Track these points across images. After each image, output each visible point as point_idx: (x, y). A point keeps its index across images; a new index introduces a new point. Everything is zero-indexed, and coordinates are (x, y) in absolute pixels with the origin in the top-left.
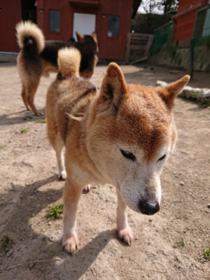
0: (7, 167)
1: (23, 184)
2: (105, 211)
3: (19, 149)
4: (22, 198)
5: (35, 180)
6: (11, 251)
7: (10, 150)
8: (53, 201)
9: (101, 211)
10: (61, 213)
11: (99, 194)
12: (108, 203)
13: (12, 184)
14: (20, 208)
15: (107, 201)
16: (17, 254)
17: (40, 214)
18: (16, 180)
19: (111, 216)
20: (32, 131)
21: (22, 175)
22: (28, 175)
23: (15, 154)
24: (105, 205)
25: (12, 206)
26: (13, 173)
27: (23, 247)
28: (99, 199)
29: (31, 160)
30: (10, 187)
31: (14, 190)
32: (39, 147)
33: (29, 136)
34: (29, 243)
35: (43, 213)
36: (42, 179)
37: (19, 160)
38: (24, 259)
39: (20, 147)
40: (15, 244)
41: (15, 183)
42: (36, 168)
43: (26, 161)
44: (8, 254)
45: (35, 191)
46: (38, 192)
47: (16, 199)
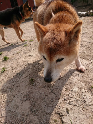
0: (24, 58)
3: (26, 52)
6: (35, 83)
7: (23, 53)
13: (28, 63)
14: (33, 70)
16: (37, 84)
20: (29, 45)
21: (30, 59)
22: (33, 59)
23: (25, 54)
25: (30, 69)
26: (27, 59)
27: (39, 81)
29: (32, 54)
31: (29, 65)
32: (34, 49)
33: (28, 46)
34: (41, 79)
36: (38, 59)
37: (27, 55)
38: (41, 85)
39: (26, 51)
40: (35, 81)
41: (28, 62)
42: (35, 56)
43: (30, 55)
44: (34, 84)
46: (39, 64)
47: (31, 67)
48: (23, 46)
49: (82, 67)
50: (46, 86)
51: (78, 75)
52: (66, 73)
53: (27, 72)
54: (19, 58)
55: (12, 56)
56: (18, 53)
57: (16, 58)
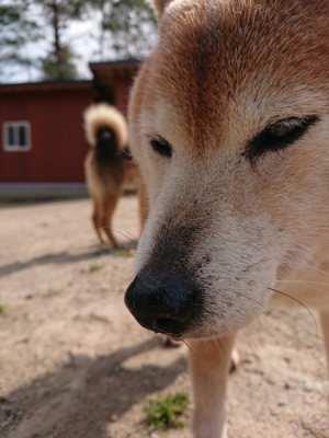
0: (62, 324)
1: (92, 354)
2: (288, 410)
3: (87, 296)
4: (88, 381)
5: (115, 348)
7: (70, 296)
8: (155, 388)
9: (278, 410)
10: (178, 414)
11: (262, 374)
12: (291, 392)
13: (70, 354)
14: (84, 401)
15: (287, 387)
17: (128, 415)
18: (79, 345)
19: (308, 421)
20: (109, 268)
21: (88, 337)
22: (102, 337)
23: (79, 302)
24: (284, 397)
25: (67, 396)
26: (73, 333)
28: (265, 384)
29: (107, 310)
30: (66, 359)
31: (73, 364)
33: (105, 275)
35: (137, 413)
36: (128, 344)
37: (85, 311)
39: (88, 291)
41: (76, 351)
42: (116, 323)
43: (99, 313)
45: (117, 369)
46: (122, 370)
47: (76, 384)
48: (86, 265)
53: (43, 409)
56: (51, 294)
57: (31, 316)
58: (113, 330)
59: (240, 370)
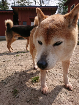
0: (13, 66)
1: (20, 71)
2: (57, 78)
3: (16, 61)
4: (20, 76)
5: (24, 70)
6: (18, 95)
7: (13, 61)
8: (33, 76)
9: (55, 79)
10: (38, 80)
11: (52, 73)
14: (20, 79)
15: (56, 75)
16: (20, 96)
17: (28, 81)
18: (17, 70)
19: (60, 80)
20: (21, 55)
21: (19, 68)
22: (21, 68)
24: (56, 76)
25: (16, 78)
26: (15, 68)
27: (23, 93)
28: (52, 75)
29: (22, 63)
30: (15, 72)
31: (16, 73)
32: (24, 60)
33: (20, 57)
34: (26, 91)
35: (30, 81)
36: (27, 69)
37: (17, 64)
38: (24, 98)
39: (17, 60)
40: (19, 92)
41: (16, 71)
42: (24, 66)
43: (20, 64)
44: (17, 97)
45: (25, 74)
46: (26, 74)
47: (17, 76)
48: (16, 55)
49: (69, 84)
50: (30, 100)
51: (66, 93)
52: (53, 89)
53: (12, 81)
54: (8, 65)
55: (2, 63)
56: (9, 61)
58: (23, 67)
59: (48, 73)
